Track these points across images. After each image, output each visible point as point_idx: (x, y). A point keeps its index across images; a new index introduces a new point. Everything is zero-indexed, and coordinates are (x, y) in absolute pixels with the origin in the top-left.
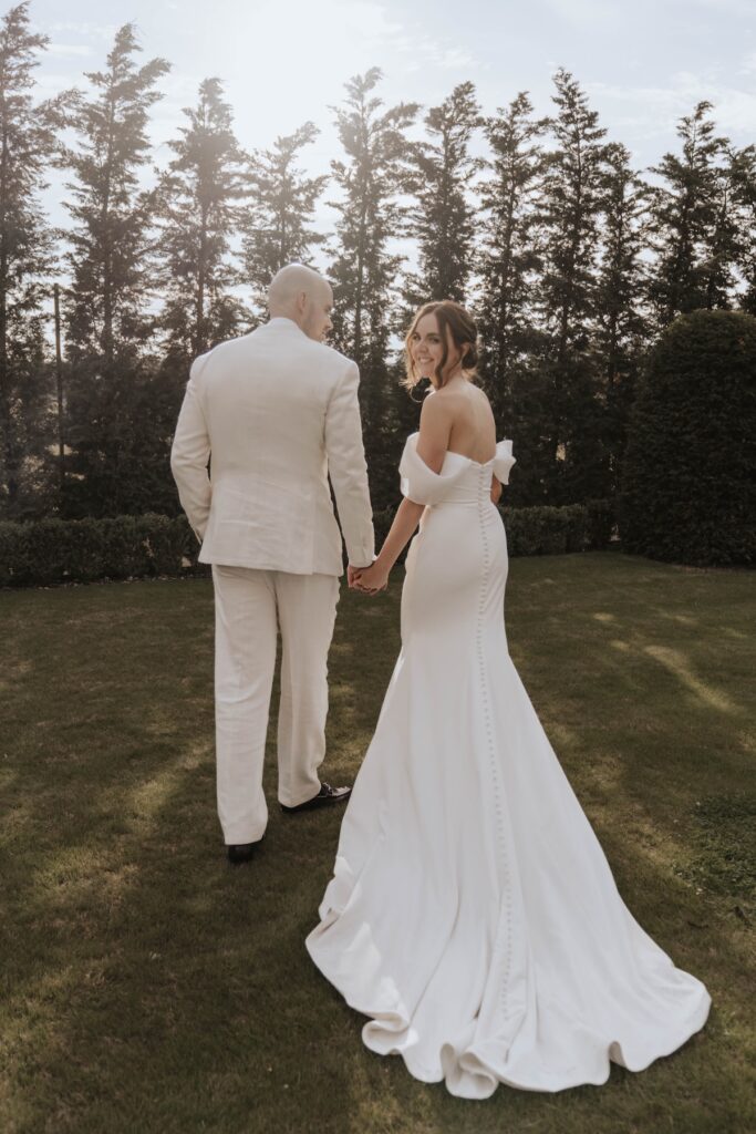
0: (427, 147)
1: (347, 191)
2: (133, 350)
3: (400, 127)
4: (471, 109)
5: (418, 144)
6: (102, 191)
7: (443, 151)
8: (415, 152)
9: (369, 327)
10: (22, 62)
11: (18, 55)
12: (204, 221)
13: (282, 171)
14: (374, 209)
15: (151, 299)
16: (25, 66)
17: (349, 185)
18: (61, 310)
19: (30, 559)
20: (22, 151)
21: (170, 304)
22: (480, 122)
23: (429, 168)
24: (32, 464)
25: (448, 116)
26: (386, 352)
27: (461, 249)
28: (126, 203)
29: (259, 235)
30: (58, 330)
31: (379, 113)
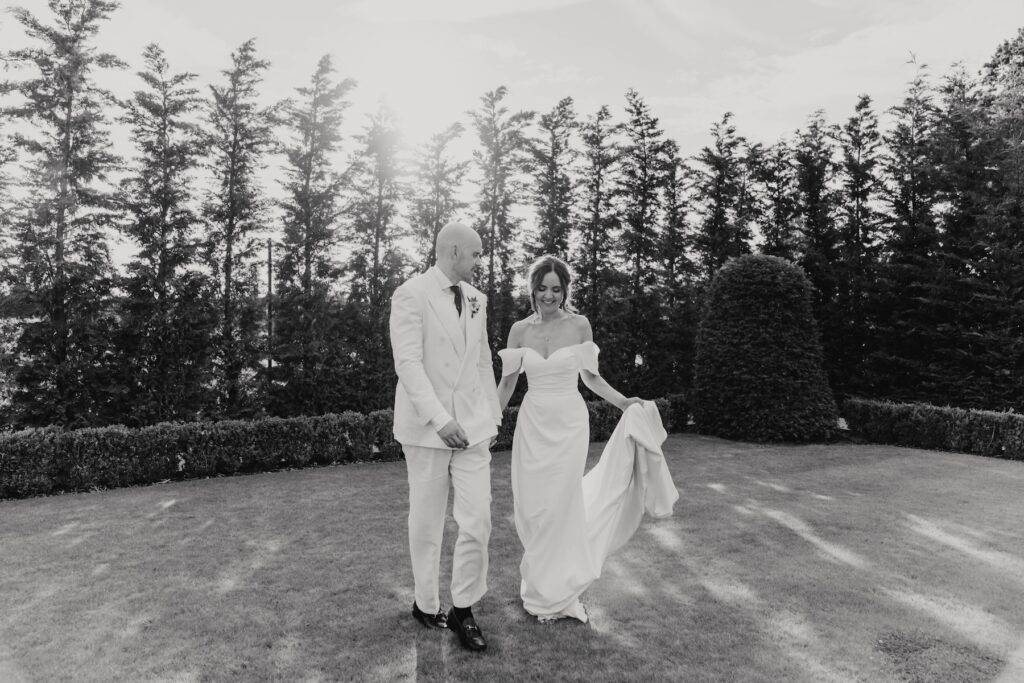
0: (538, 141)
1: (483, 172)
2: (326, 288)
3: (522, 127)
4: (570, 116)
5: (533, 139)
6: (306, 171)
7: (551, 144)
8: (530, 145)
9: (500, 269)
10: (250, 79)
11: (248, 75)
12: (380, 192)
13: (437, 157)
14: (503, 185)
15: (341, 249)
16: (252, 82)
17: (485, 167)
18: (273, 258)
19: (255, 449)
20: (249, 141)
21: (355, 253)
22: (576, 125)
23: (540, 156)
24: (249, 373)
25: (555, 120)
26: (513, 287)
27: (565, 212)
28: (323, 179)
29: (420, 203)
30: (270, 272)
31: (505, 118)
